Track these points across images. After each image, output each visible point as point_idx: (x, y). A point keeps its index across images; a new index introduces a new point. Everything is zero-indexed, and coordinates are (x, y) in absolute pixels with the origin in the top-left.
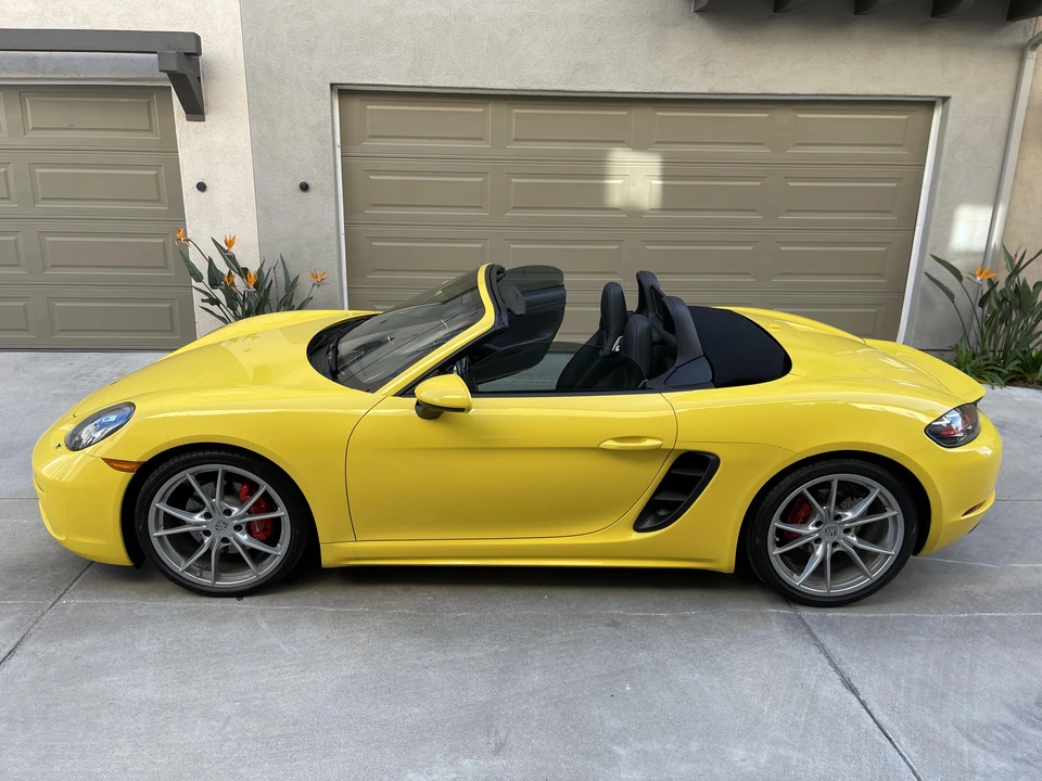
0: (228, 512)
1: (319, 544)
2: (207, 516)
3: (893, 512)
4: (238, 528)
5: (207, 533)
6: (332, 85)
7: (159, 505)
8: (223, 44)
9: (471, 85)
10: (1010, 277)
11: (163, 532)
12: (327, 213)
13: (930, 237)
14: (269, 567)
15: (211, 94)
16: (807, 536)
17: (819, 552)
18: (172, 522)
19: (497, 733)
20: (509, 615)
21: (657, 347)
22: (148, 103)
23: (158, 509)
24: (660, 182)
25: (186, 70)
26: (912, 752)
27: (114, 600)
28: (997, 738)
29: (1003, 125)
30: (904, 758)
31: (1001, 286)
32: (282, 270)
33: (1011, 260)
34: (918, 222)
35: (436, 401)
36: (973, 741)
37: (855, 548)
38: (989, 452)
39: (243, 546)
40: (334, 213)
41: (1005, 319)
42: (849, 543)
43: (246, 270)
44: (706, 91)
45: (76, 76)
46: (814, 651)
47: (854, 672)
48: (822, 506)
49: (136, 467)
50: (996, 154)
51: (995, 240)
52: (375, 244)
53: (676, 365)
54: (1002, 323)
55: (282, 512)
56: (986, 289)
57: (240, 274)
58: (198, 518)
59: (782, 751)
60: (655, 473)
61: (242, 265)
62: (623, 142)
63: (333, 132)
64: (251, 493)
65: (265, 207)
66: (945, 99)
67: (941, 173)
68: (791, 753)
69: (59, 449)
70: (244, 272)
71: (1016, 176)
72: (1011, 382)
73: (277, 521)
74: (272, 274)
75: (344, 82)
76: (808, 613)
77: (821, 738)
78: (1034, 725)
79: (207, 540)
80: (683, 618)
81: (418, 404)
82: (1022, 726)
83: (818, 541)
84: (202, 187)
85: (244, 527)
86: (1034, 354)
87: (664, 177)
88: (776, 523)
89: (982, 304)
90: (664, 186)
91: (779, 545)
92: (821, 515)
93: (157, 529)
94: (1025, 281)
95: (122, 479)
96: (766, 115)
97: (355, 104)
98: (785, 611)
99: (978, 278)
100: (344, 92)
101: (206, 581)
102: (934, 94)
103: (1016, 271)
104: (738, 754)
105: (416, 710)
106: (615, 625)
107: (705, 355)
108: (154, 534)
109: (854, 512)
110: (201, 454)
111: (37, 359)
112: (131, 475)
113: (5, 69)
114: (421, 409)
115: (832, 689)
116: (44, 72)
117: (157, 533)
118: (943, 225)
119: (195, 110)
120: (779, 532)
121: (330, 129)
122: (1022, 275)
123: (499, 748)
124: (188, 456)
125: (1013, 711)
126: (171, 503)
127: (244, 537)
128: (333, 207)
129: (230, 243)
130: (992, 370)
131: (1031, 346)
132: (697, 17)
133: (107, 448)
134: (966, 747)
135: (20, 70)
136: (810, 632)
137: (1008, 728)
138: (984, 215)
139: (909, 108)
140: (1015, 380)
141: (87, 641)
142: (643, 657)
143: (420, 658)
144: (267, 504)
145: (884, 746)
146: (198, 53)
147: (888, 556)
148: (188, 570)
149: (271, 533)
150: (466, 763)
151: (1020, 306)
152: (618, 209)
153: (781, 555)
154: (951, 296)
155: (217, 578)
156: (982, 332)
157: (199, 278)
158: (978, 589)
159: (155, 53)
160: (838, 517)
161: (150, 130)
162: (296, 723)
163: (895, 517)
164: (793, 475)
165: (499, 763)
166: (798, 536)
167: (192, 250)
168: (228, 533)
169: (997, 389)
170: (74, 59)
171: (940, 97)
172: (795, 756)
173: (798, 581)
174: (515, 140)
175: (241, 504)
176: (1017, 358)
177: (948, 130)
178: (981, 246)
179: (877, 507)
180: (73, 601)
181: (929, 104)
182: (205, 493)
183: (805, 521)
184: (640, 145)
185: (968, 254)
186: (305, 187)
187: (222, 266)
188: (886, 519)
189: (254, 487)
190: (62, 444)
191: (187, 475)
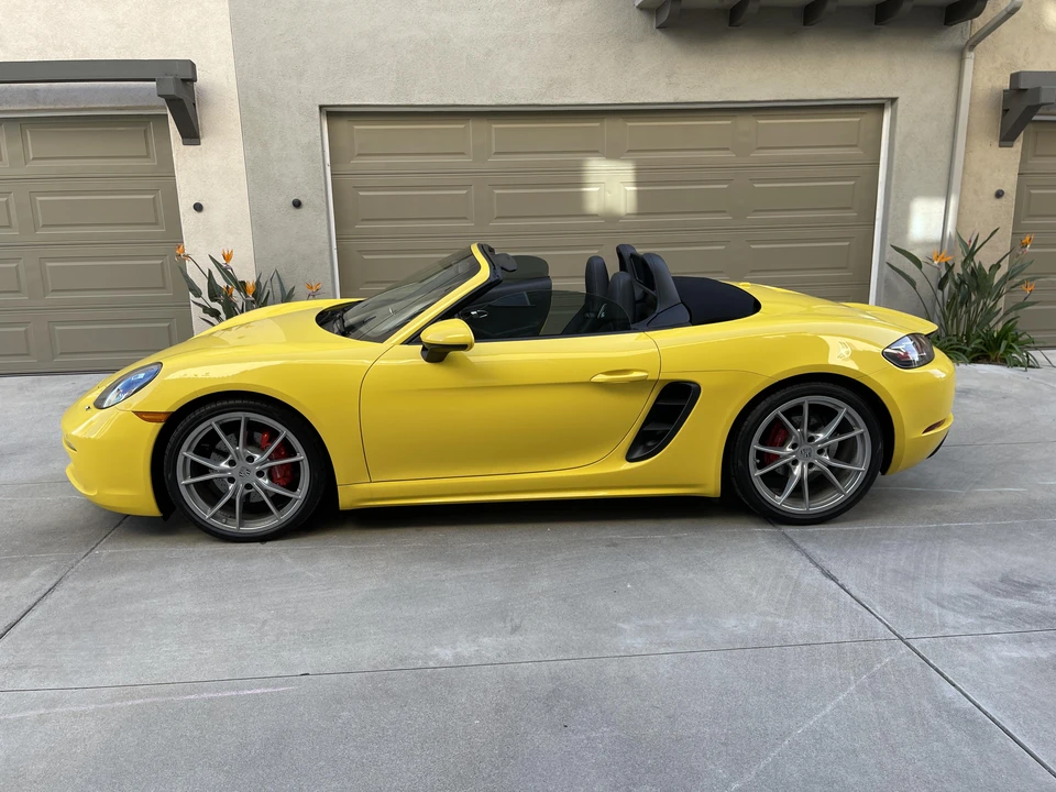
0: (251, 459)
1: (336, 486)
2: (232, 463)
3: (860, 430)
4: (260, 474)
5: (231, 480)
6: (321, 107)
7: (187, 454)
8: (217, 74)
9: (451, 102)
10: (965, 260)
11: (190, 481)
12: (320, 226)
13: (889, 230)
14: (290, 511)
15: (206, 119)
16: (785, 457)
17: (797, 471)
18: (198, 470)
19: (512, 620)
20: (516, 543)
21: (638, 305)
22: (145, 131)
23: (186, 458)
24: (635, 188)
25: (183, 95)
26: (887, 616)
27: (144, 549)
28: (965, 604)
29: (948, 121)
30: (880, 620)
31: (958, 269)
32: (278, 284)
33: (966, 246)
34: (877, 217)
35: (440, 340)
36: (943, 607)
37: (830, 467)
38: (944, 375)
39: (266, 491)
40: (326, 228)
41: (966, 301)
42: (824, 462)
43: (243, 283)
44: (672, 101)
45: (75, 106)
46: (796, 554)
47: (833, 567)
48: (797, 428)
49: (163, 417)
50: (944, 149)
51: (950, 229)
52: (365, 257)
53: (657, 311)
54: (962, 306)
55: (301, 456)
56: (944, 272)
57: (238, 289)
58: (224, 465)
59: (769, 619)
60: (642, 405)
61: (240, 279)
62: (597, 151)
63: (323, 151)
64: (271, 440)
65: (260, 225)
66: (893, 100)
67: (895, 169)
68: (777, 620)
69: (89, 411)
70: (242, 286)
71: (964, 168)
72: (975, 360)
73: (296, 466)
74: (269, 284)
75: (332, 103)
76: (790, 530)
77: (804, 609)
78: (998, 595)
79: (231, 486)
80: (676, 538)
81: (424, 349)
82: (987, 596)
83: (795, 462)
84: (198, 207)
85: (266, 472)
86: (995, 335)
87: (638, 183)
88: (755, 446)
89: (941, 286)
90: (638, 192)
91: (760, 466)
92: (797, 438)
93: (185, 478)
94: (980, 263)
95: (154, 428)
96: (729, 122)
97: (343, 125)
98: (769, 529)
99: (936, 262)
100: (332, 114)
101: (231, 527)
102: (883, 96)
103: (971, 254)
104: (730, 623)
105: (437, 609)
106: (615, 545)
107: (682, 302)
108: (182, 482)
109: (825, 432)
110: (225, 403)
111: (39, 380)
112: (160, 425)
113: (7, 102)
114: (426, 353)
115: (813, 577)
116: (45, 103)
117: (185, 481)
118: (901, 218)
119: (191, 134)
120: (759, 454)
121: (320, 149)
122: (977, 258)
123: (515, 630)
124: (214, 406)
125: (978, 585)
126: (198, 451)
127: (265, 482)
128: (325, 222)
129: (227, 258)
130: (957, 350)
131: (991, 324)
132: (659, 33)
133: (139, 400)
134: (937, 611)
135: (22, 102)
136: (792, 542)
137: (977, 597)
138: (939, 205)
139: (860, 111)
140: (980, 357)
141: (123, 578)
142: (641, 565)
143: (436, 575)
144: (286, 449)
145: (861, 613)
146: (194, 80)
147: (859, 472)
148: (214, 516)
149: (290, 477)
150: (486, 640)
151: (978, 288)
152: (596, 215)
153: (762, 476)
154: (912, 283)
155: (241, 525)
156: (944, 314)
157: (198, 294)
158: (945, 507)
159: (153, 80)
160: (811, 439)
161: (147, 156)
162: (327, 622)
163: (862, 435)
164: (768, 399)
165: (516, 639)
166: (777, 457)
167: (189, 264)
168: (253, 479)
169: (962, 366)
170: (73, 90)
171: (888, 99)
172: (781, 622)
173: (779, 501)
174: (496, 153)
175: (262, 450)
176: (979, 337)
177: (898, 129)
178: (937, 235)
179: (844, 427)
180: (105, 552)
181: (878, 106)
182: (229, 441)
183: (783, 445)
184: (612, 154)
185: (926, 244)
186: (297, 204)
187: (220, 281)
188: (854, 437)
189: (275, 434)
190: (92, 406)
191: (213, 424)
